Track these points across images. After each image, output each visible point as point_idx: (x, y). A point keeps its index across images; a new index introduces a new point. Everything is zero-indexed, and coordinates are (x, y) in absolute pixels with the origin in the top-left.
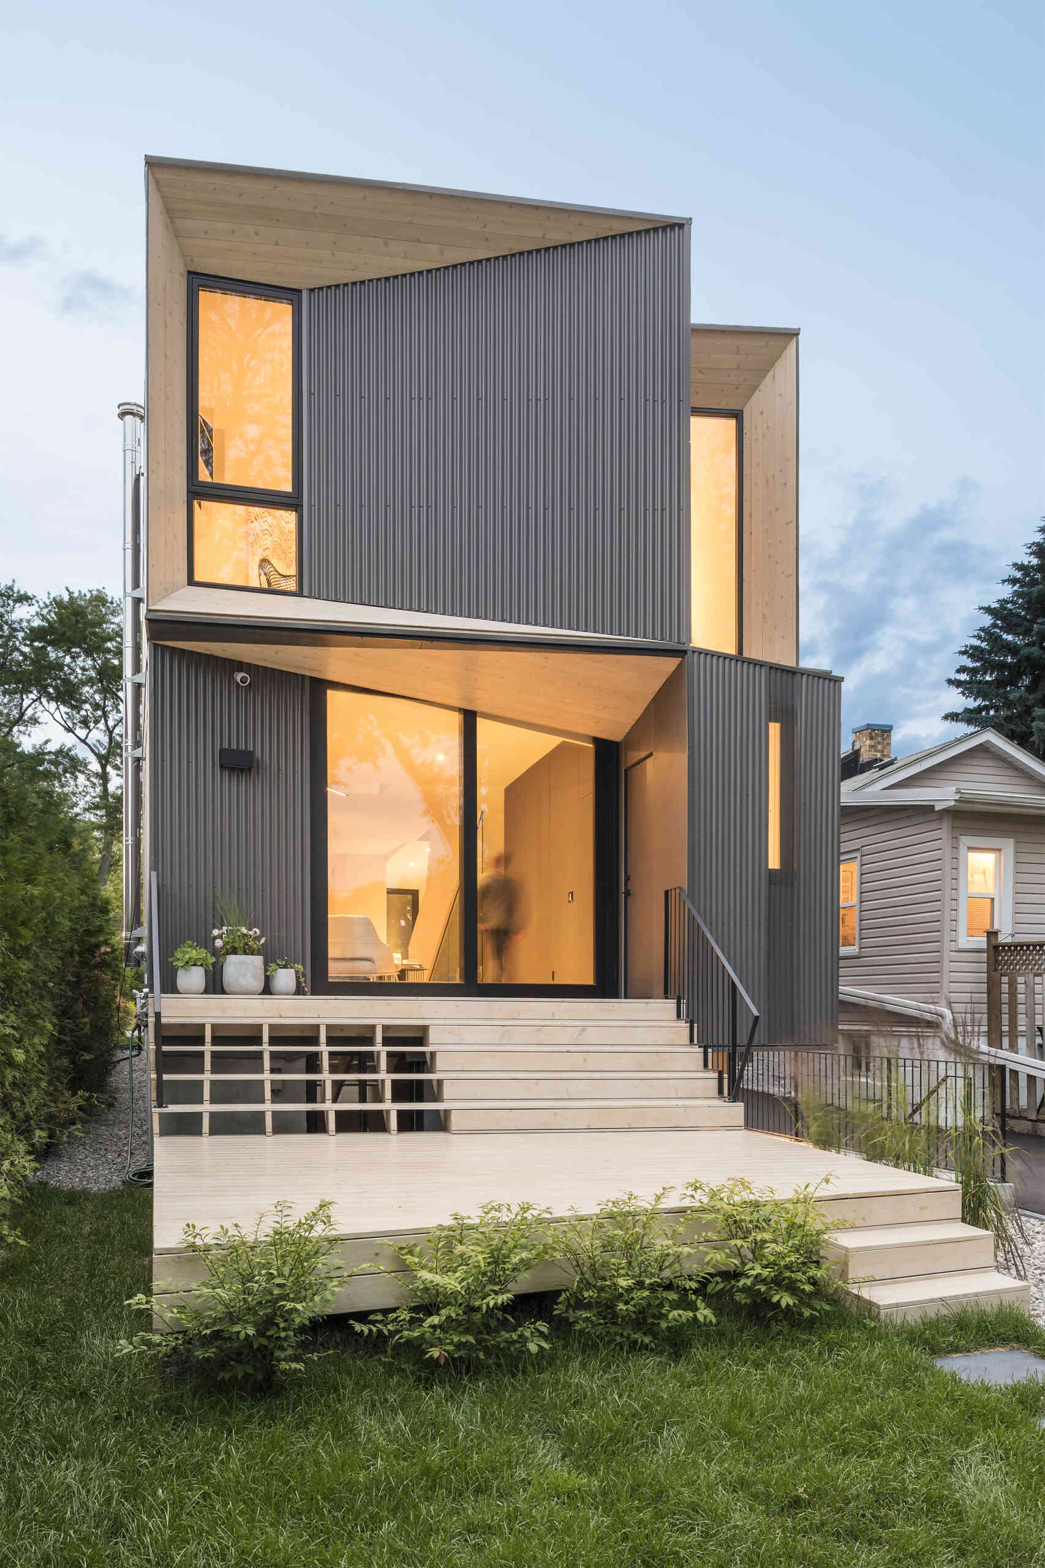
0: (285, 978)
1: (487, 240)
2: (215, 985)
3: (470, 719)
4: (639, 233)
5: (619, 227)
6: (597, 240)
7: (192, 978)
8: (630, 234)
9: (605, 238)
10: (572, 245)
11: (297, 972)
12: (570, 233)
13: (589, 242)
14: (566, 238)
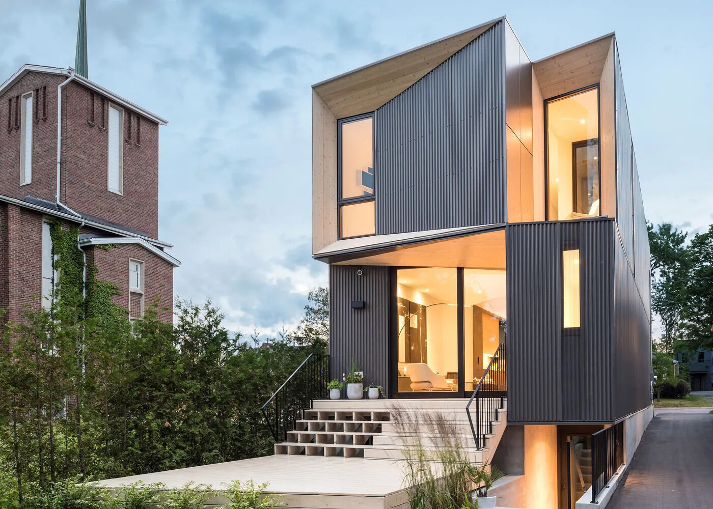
0: (373, 392)
1: (428, 64)
2: (344, 396)
3: (460, 271)
4: (485, 32)
5: (476, 35)
6: (470, 44)
7: (334, 393)
8: (482, 35)
9: (473, 41)
10: (461, 50)
11: (379, 390)
12: (458, 46)
13: (467, 46)
14: (457, 49)
